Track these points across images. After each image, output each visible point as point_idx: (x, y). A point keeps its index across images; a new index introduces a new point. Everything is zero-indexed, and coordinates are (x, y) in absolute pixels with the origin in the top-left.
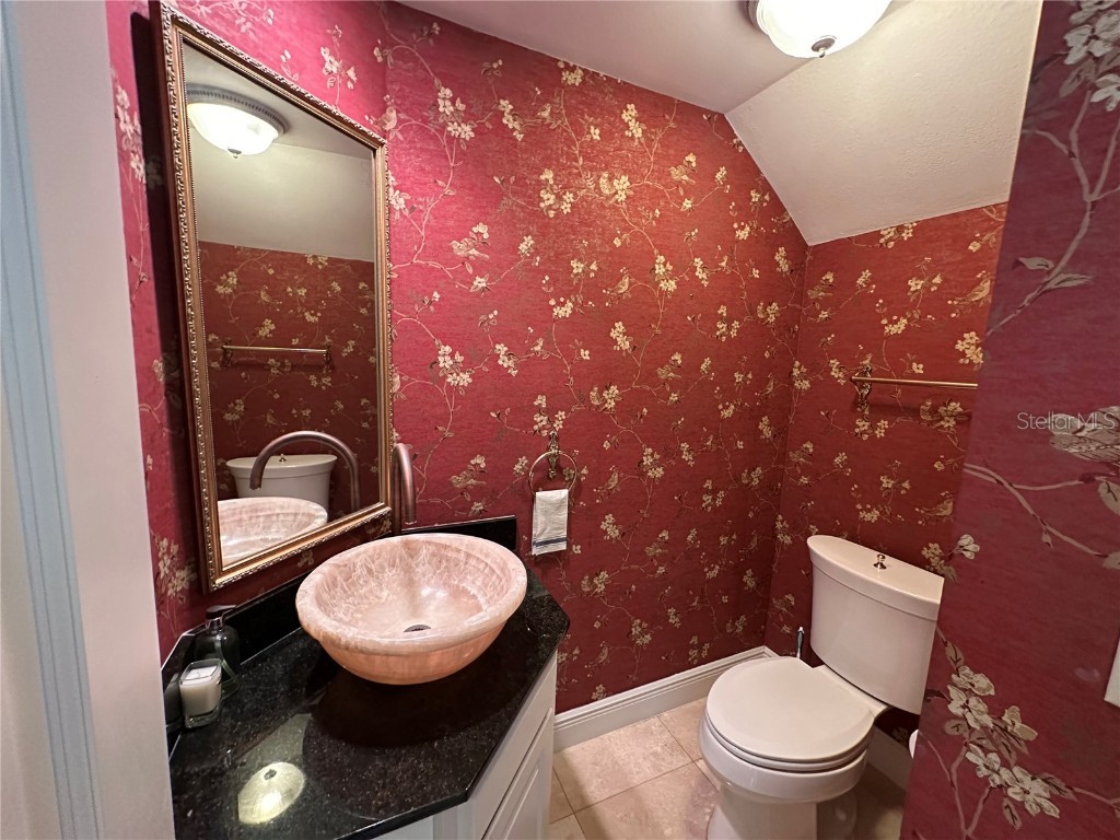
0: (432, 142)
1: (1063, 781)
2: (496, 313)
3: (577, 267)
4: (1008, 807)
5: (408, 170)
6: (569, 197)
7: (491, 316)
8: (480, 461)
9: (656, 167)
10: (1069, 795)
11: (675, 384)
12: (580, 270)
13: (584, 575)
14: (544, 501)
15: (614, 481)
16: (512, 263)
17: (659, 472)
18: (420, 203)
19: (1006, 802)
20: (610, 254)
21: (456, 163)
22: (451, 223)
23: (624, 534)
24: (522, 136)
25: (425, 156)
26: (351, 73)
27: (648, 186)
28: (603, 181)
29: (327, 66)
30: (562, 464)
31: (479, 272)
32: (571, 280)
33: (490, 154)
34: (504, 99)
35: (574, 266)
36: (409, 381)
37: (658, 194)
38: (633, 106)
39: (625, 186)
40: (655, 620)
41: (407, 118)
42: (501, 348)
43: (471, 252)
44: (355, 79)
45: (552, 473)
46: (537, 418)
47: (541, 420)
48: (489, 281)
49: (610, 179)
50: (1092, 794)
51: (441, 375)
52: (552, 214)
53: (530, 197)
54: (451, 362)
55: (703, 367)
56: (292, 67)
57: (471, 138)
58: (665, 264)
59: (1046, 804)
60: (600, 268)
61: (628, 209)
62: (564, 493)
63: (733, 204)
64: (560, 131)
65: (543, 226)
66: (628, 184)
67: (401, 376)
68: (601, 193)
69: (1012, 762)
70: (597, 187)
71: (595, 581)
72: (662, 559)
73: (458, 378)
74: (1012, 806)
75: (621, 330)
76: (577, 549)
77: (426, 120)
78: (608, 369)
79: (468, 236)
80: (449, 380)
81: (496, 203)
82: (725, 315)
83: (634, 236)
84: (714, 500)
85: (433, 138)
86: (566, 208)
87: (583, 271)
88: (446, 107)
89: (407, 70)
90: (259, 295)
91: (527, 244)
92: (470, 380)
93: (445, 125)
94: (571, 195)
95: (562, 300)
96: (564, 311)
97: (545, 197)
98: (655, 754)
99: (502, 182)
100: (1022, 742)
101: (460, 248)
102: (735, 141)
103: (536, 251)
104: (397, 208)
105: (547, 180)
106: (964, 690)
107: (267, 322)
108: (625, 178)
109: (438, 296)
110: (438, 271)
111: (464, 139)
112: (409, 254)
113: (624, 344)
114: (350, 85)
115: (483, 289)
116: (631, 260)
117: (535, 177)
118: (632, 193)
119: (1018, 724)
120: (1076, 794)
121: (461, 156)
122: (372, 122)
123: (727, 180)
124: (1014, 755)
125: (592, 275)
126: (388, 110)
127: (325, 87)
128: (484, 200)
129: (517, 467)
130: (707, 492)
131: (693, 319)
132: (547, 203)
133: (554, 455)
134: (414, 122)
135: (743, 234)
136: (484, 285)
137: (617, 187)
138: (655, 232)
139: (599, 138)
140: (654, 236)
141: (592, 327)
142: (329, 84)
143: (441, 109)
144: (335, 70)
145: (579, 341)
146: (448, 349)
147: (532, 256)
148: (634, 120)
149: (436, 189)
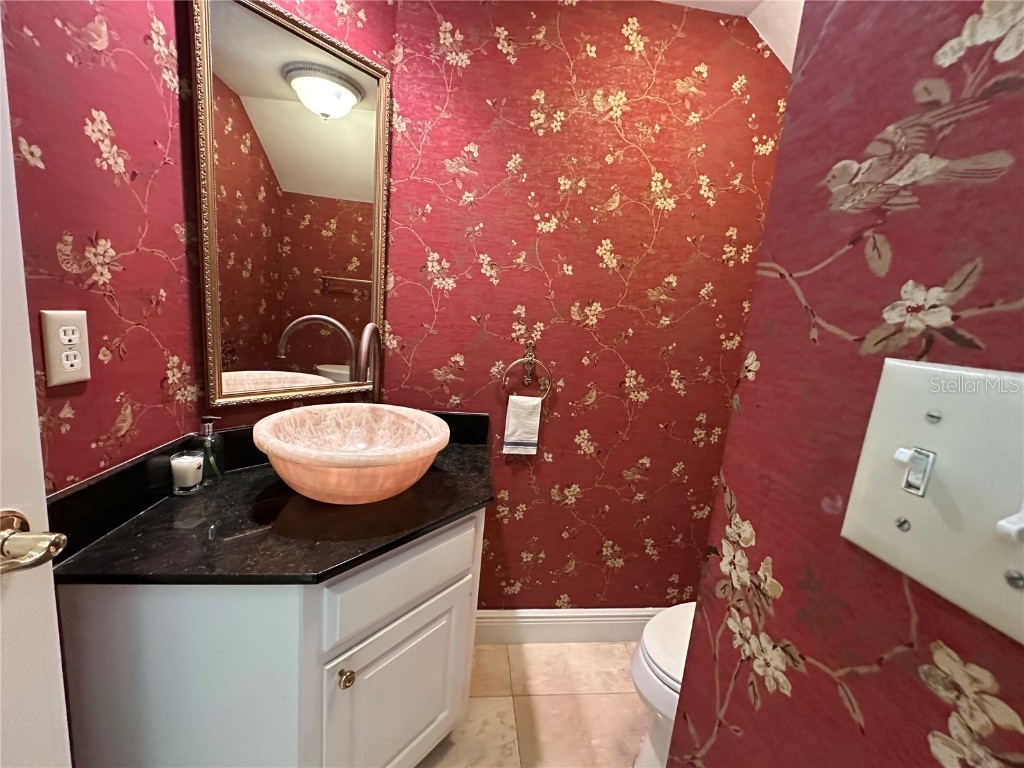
0: (432, 71)
1: (799, 648)
2: (481, 225)
3: (565, 183)
4: (752, 683)
5: (410, 98)
6: (560, 115)
7: (477, 228)
8: (459, 358)
9: (658, 81)
10: (801, 668)
11: (666, 309)
12: (567, 187)
13: (554, 484)
14: (516, 405)
15: (591, 398)
16: (499, 179)
17: (643, 396)
18: (420, 126)
19: (752, 678)
20: (600, 171)
21: (452, 88)
22: (445, 143)
23: (600, 452)
24: (515, 59)
25: (425, 85)
26: (361, 14)
27: (648, 101)
28: (597, 99)
29: (339, 8)
30: (538, 373)
31: (468, 187)
32: (558, 197)
33: (484, 79)
34: (500, 27)
35: (562, 182)
36: (402, 281)
37: (660, 108)
38: (635, 19)
39: (621, 102)
40: (630, 547)
41: (412, 52)
42: (485, 259)
43: (461, 169)
44: (364, 19)
45: (527, 380)
46: (516, 326)
47: (519, 329)
48: (478, 195)
49: (605, 96)
50: (819, 665)
51: (429, 278)
52: (541, 132)
53: (520, 116)
54: (438, 268)
55: (703, 292)
56: (306, 9)
57: (467, 65)
58: (663, 182)
59: (782, 679)
60: (588, 186)
61: (623, 125)
62: (538, 401)
63: (754, 116)
64: (554, 52)
65: (531, 144)
66: (625, 99)
67: (395, 276)
68: (594, 110)
69: (760, 627)
70: (591, 104)
71: (566, 492)
72: (641, 486)
73: (444, 282)
74: (755, 683)
75: (608, 248)
76: (549, 457)
77: (428, 53)
78: (590, 287)
79: (460, 155)
80: (435, 283)
81: (487, 123)
82: (734, 237)
83: (629, 153)
84: (708, 435)
85: (435, 68)
86: (556, 126)
87: (571, 188)
88: (446, 39)
89: (414, 10)
90: (350, 238)
91: (514, 162)
92: (454, 285)
93: (443, 56)
94: (563, 114)
95: (547, 215)
96: (549, 227)
97: (535, 117)
98: (609, 674)
99: (494, 104)
100: (770, 601)
101: (451, 166)
102: (759, 46)
103: (523, 168)
104: (400, 131)
105: (538, 100)
106: (733, 543)
107: (355, 259)
108: (621, 94)
109: (430, 209)
110: (432, 186)
111: (461, 67)
112: (408, 171)
113: (611, 262)
114: (360, 25)
115: (471, 203)
116: (623, 177)
117: (526, 97)
118: (628, 109)
119: (770, 579)
120: (808, 665)
121: (458, 82)
122: (379, 56)
123: (747, 89)
124: (762, 618)
125: (580, 192)
126: (396, 46)
127: (336, 26)
128: (476, 121)
129: (494, 370)
130: (700, 425)
131: (694, 241)
132: (537, 122)
133: (529, 363)
134: (417, 55)
135: (766, 149)
136: (472, 199)
137: (612, 104)
138: (653, 147)
139: (595, 56)
140: (652, 152)
141: (576, 243)
142: (340, 23)
143: (442, 42)
144: (345, 12)
145: (563, 256)
146: (436, 256)
147: (520, 173)
148: (635, 34)
149: (434, 113)
